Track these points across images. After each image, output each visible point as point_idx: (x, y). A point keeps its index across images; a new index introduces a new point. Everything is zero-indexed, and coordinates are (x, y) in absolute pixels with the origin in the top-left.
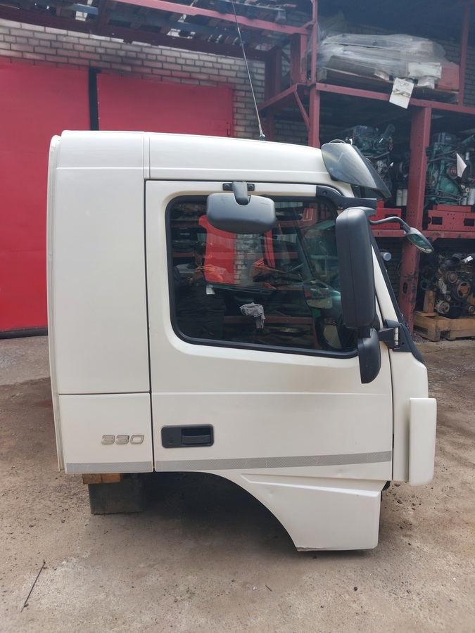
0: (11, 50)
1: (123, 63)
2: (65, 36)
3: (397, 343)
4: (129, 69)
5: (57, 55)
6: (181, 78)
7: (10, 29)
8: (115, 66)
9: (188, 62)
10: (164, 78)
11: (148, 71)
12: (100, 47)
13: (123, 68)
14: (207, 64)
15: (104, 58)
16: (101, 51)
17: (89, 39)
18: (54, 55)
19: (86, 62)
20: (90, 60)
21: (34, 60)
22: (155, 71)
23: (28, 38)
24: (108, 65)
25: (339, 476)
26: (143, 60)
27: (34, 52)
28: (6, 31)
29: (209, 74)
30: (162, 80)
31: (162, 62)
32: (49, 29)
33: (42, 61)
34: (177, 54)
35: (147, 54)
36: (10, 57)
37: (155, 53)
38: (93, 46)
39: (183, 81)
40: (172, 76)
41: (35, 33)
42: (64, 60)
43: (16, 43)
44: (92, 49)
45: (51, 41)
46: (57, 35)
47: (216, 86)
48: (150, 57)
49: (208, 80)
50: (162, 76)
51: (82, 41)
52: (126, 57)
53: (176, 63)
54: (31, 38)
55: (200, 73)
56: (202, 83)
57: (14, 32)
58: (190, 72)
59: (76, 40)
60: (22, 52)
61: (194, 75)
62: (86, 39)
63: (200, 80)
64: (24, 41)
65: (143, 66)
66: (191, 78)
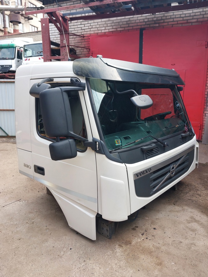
0: (113, 28)
1: (155, 23)
2: (132, 18)
3: (98, 149)
4: (157, 25)
5: (129, 26)
6: (182, 24)
7: (113, 20)
8: (151, 26)
9: (187, 15)
10: (174, 25)
11: (166, 24)
12: (146, 19)
13: (155, 25)
14: (197, 14)
15: (147, 23)
16: (146, 20)
17: (142, 16)
18: (128, 27)
19: (140, 27)
20: (141, 25)
21: (120, 31)
22: (169, 23)
23: (119, 22)
24: (148, 26)
25: (78, 202)
26: (164, 20)
27: (121, 27)
28: (112, 22)
29: (197, 19)
30: (172, 26)
31: (173, 18)
32: (126, 17)
33: (123, 30)
34: (181, 13)
35: (166, 16)
36: (112, 32)
37: (170, 15)
38: (143, 19)
39: (183, 25)
40: (178, 24)
41: (122, 20)
42: (131, 28)
43: (115, 25)
44: (142, 21)
45: (127, 21)
46: (129, 18)
47: (201, 24)
48: (168, 17)
49: (197, 22)
50: (173, 25)
51: (139, 18)
52: (157, 20)
53: (180, 17)
54: (120, 22)
55: (193, 19)
56: (193, 24)
57: (115, 22)
58: (187, 20)
59: (136, 19)
60: (116, 28)
61: (189, 21)
62: (140, 17)
63: (192, 23)
64: (118, 24)
65: (164, 22)
66: (187, 23)
